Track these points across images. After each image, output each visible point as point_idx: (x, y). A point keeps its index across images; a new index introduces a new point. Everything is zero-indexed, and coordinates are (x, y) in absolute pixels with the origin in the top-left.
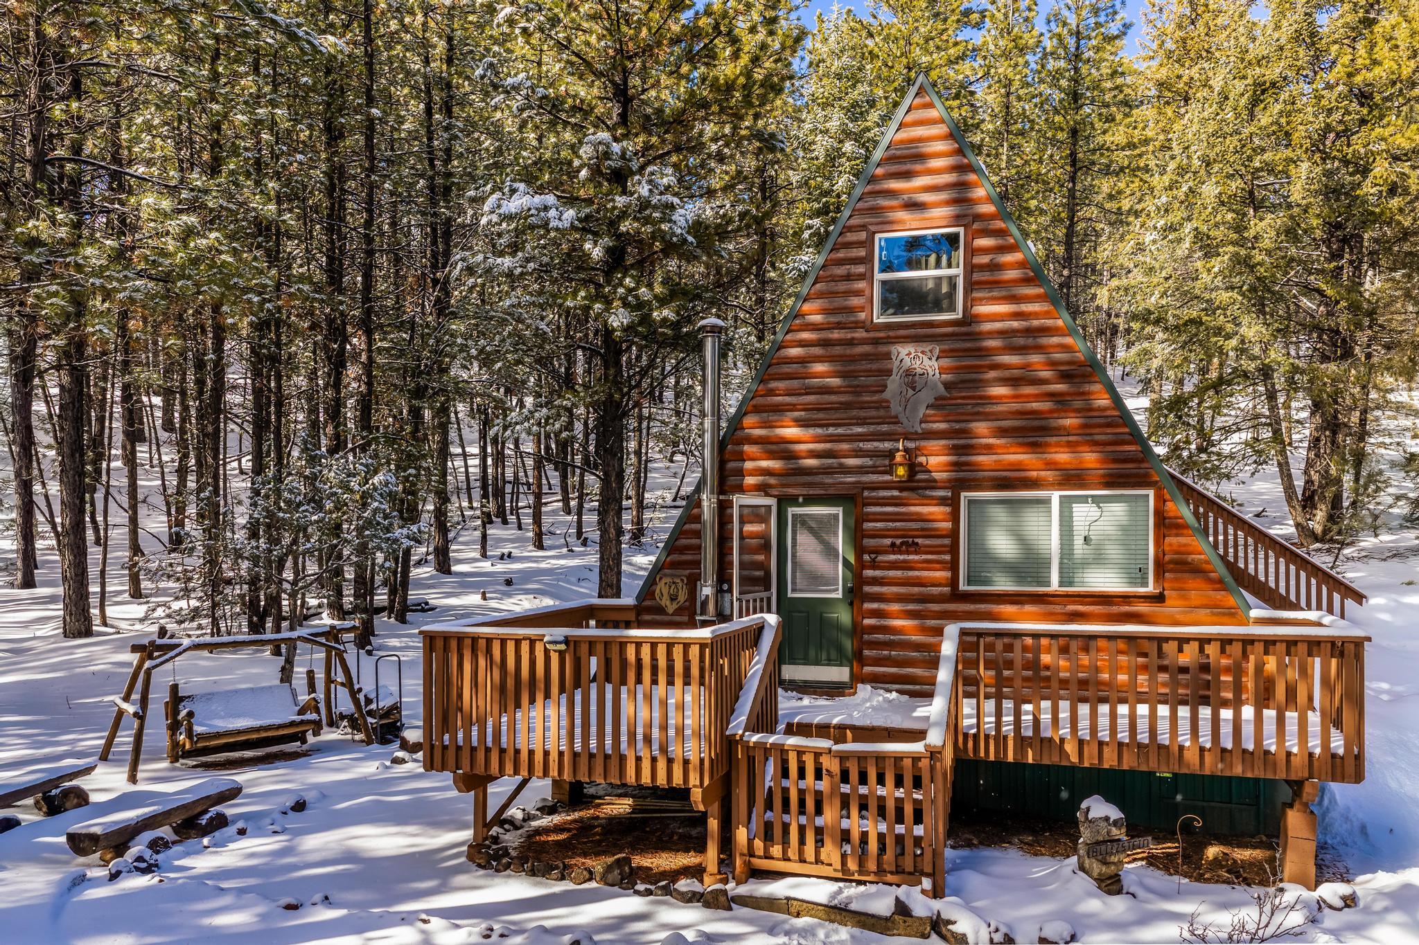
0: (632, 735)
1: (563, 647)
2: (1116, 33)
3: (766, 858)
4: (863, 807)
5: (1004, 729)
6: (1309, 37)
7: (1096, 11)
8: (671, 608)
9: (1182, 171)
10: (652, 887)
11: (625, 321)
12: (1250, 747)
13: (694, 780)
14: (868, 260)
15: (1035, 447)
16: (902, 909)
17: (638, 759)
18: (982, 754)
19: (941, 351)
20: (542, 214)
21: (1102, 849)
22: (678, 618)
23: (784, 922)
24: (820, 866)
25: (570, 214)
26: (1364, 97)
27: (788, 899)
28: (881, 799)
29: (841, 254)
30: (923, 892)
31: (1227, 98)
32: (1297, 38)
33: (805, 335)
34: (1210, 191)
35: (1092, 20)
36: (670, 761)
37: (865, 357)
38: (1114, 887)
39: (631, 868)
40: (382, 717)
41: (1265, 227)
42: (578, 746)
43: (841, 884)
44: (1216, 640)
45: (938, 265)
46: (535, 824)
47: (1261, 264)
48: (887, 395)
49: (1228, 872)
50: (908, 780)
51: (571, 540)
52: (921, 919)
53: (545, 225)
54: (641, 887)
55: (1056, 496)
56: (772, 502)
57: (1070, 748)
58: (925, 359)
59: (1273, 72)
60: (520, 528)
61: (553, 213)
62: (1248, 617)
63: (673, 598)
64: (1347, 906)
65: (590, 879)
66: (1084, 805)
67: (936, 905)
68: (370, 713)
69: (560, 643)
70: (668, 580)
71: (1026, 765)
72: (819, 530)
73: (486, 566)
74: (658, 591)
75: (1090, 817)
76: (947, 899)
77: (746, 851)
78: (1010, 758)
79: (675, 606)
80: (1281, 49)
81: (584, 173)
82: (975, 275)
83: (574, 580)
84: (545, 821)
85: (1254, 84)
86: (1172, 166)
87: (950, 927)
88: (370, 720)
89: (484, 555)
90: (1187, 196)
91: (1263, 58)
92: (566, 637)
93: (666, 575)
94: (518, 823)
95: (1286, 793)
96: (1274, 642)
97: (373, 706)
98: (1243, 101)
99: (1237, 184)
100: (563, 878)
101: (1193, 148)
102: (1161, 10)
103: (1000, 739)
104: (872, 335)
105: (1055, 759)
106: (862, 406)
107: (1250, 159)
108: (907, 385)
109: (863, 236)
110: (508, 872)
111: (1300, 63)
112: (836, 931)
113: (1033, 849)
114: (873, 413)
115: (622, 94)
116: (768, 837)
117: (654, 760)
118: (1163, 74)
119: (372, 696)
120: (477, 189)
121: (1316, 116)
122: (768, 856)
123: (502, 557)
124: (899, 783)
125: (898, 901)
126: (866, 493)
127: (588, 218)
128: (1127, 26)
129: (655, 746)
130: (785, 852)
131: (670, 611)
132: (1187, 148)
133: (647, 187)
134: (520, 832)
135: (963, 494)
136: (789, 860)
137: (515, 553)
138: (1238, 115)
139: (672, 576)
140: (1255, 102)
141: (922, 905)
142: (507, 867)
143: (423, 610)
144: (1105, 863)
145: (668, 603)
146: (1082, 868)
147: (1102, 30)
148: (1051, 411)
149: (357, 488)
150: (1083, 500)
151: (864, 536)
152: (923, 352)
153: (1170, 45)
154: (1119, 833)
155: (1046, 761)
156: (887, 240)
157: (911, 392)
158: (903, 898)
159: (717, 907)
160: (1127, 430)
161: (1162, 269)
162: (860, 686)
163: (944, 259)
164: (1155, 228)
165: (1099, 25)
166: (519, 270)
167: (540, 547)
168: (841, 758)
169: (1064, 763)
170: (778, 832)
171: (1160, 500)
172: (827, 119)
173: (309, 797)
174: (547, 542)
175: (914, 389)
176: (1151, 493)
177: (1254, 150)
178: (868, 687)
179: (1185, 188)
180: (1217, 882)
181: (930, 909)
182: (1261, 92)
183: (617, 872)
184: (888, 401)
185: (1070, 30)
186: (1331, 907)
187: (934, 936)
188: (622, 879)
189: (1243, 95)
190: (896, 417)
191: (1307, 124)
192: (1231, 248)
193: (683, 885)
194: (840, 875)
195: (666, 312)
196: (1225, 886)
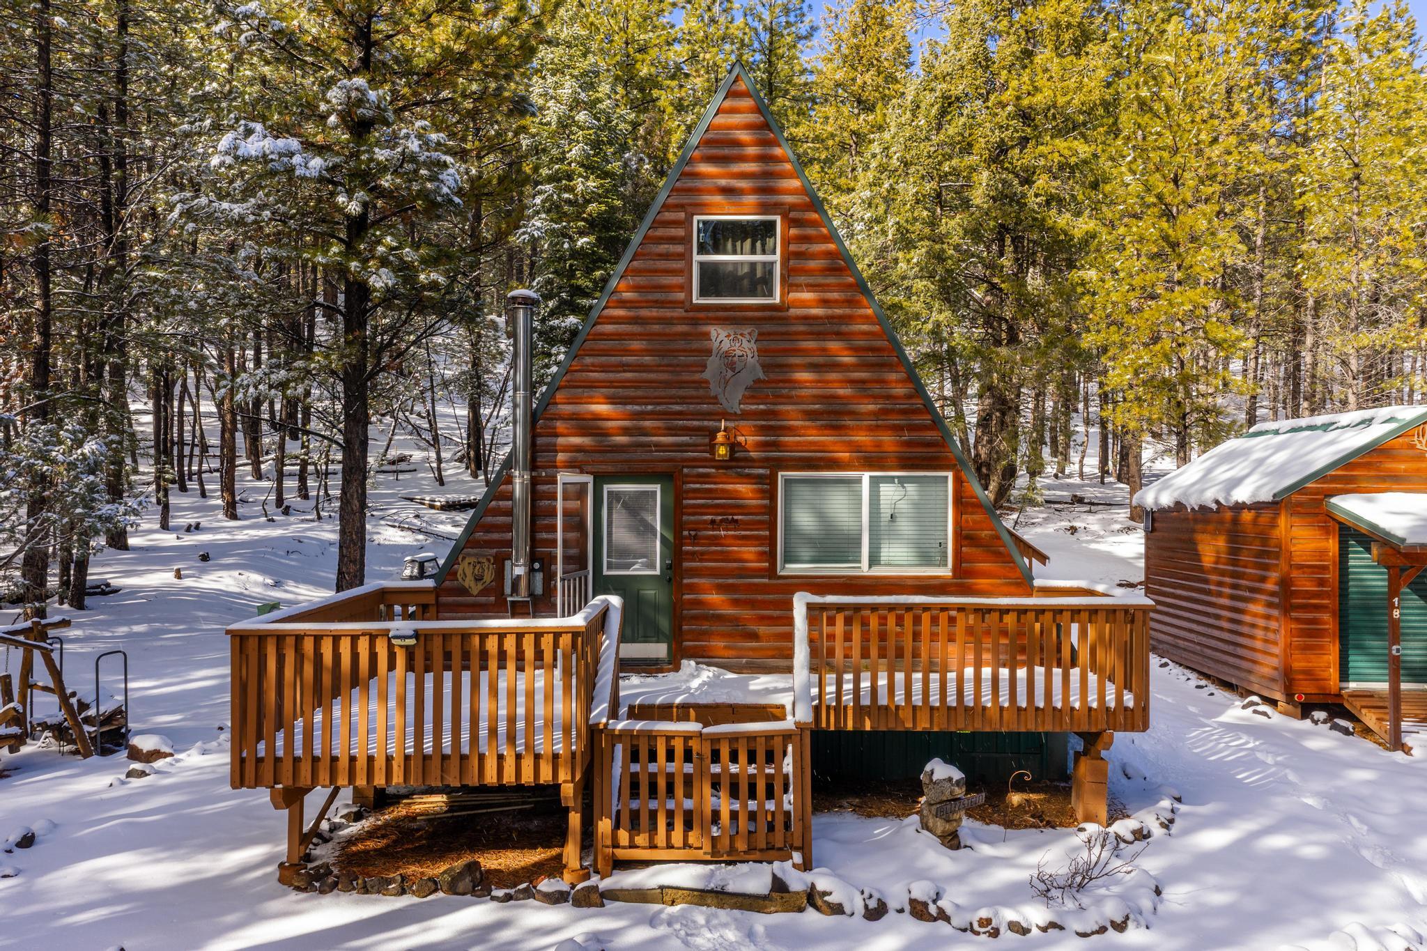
0: (493, 732)
1: (412, 642)
2: (804, 33)
3: (630, 847)
4: (716, 785)
5: (844, 698)
6: (983, 61)
7: (787, 11)
8: (475, 588)
9: (882, 169)
10: (512, 891)
11: (390, 284)
12: (1041, 705)
13: (563, 775)
14: (687, 240)
15: (837, 429)
16: (779, 885)
17: (501, 757)
18: (824, 725)
19: (760, 334)
20: (286, 159)
21: (946, 808)
22: (483, 599)
23: (661, 911)
24: (687, 851)
25: (317, 163)
26: (1025, 116)
27: (662, 888)
28: (734, 777)
29: (660, 232)
30: (795, 866)
31: (918, 107)
32: (974, 60)
33: (620, 312)
34: (907, 189)
35: (783, 19)
36: (537, 757)
37: (685, 335)
38: (955, 842)
39: (481, 872)
40: (103, 724)
41: (952, 225)
42: (428, 747)
43: (712, 867)
44: (1013, 610)
45: (753, 252)
46: (345, 832)
47: (951, 257)
48: (706, 375)
49: (1033, 816)
50: (761, 756)
51: (271, 509)
52: (798, 893)
53: (290, 170)
54: (500, 893)
55: (866, 476)
56: (588, 479)
57: (906, 716)
58: (744, 341)
59: (958, 89)
60: (203, 494)
61: (297, 159)
62: (1032, 587)
63: (478, 579)
64: (1136, 839)
65: (436, 890)
66: (928, 768)
67: (808, 877)
68: (87, 720)
69: (410, 637)
70: (472, 560)
71: (864, 733)
72: (635, 507)
73: (168, 539)
74: (460, 572)
75: (935, 778)
76: (816, 870)
77: (609, 842)
78: (850, 727)
79: (480, 587)
80: (963, 68)
81: (333, 119)
82: (791, 262)
83: (283, 553)
84: (355, 828)
85: (943, 97)
86: (874, 164)
87: (826, 898)
88: (87, 728)
89: (165, 527)
90: (888, 192)
91: (948, 74)
92: (416, 631)
93: (469, 555)
94: (327, 835)
95: (1077, 744)
96: (1079, 611)
97: (92, 712)
98: (934, 111)
99: (929, 187)
100: (403, 892)
101: (893, 149)
102: (837, 16)
103: (839, 709)
104: (691, 314)
105: (892, 725)
106: (682, 384)
107: (940, 163)
108: (727, 365)
109: (682, 215)
110: (335, 891)
111: (977, 83)
112: (715, 916)
113: (865, 811)
114: (692, 392)
115: (363, 37)
116: (634, 827)
117: (519, 757)
118: (839, 76)
119: (89, 698)
120: (192, 123)
121: (993, 131)
122: (632, 846)
123: (188, 529)
124: (752, 759)
125: (775, 879)
126: (685, 470)
127: (335, 168)
128: (814, 29)
129: (520, 741)
130: (651, 839)
131: (475, 593)
132: (887, 148)
133: (417, 143)
134: (330, 845)
135: (780, 474)
136: (655, 847)
137: (204, 522)
138: (929, 123)
139: (476, 555)
140: (943, 112)
141: (797, 881)
142: (334, 886)
143: (104, 593)
144: (948, 821)
145: (472, 584)
146: (925, 826)
147: (793, 29)
148: (853, 397)
149: (60, 458)
150: (890, 480)
151: (683, 514)
152: (742, 335)
153: (845, 50)
154: (959, 792)
155: (883, 728)
156: (705, 223)
157: (730, 373)
158: (779, 875)
159: (590, 905)
160: (929, 417)
161: (864, 257)
162: (684, 662)
163: (758, 244)
164: (863, 219)
165: (789, 24)
166: (252, 218)
167: (234, 517)
168: (712, 740)
169: (900, 729)
170: (644, 820)
171: (958, 481)
172: (557, 86)
173: (37, 827)
174: (240, 510)
175: (733, 369)
176: (950, 475)
177: (943, 156)
178: (693, 663)
179: (886, 185)
180: (1026, 827)
181: (806, 883)
182: (949, 104)
183: (468, 879)
184: (707, 382)
185: (765, 26)
186: (1125, 841)
187: (810, 910)
188: (474, 887)
189: (932, 105)
190: (716, 397)
191: (986, 136)
192: (927, 243)
193: (546, 885)
194: (708, 857)
195: (434, 276)
196: (1034, 830)
